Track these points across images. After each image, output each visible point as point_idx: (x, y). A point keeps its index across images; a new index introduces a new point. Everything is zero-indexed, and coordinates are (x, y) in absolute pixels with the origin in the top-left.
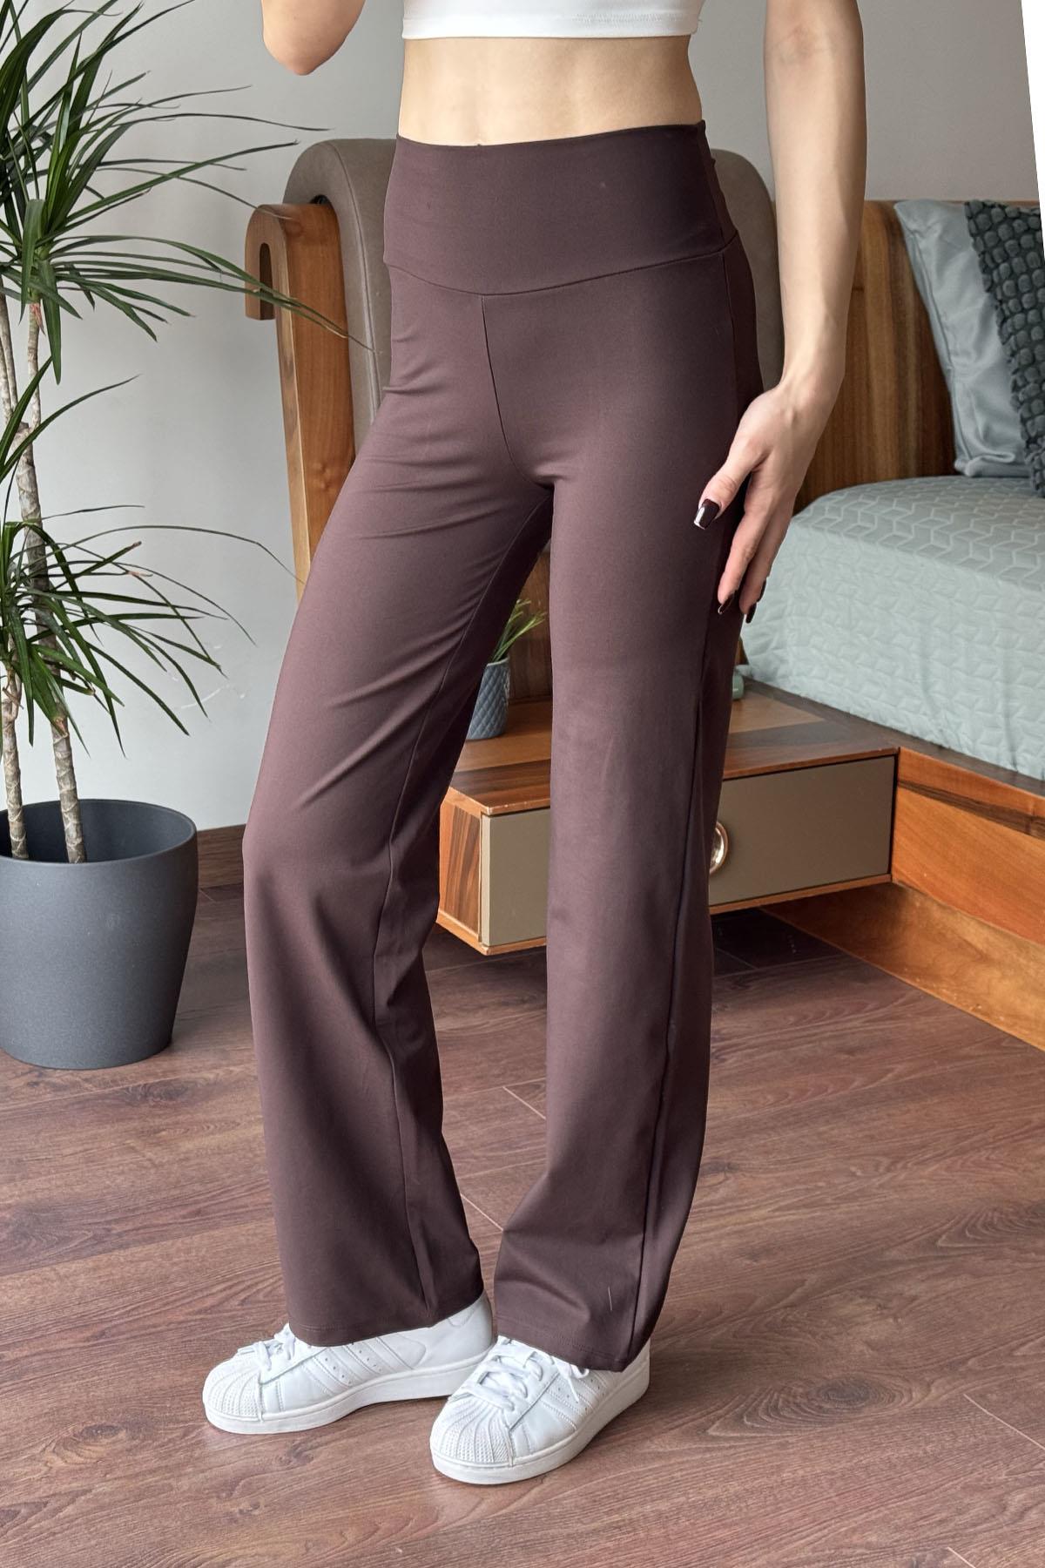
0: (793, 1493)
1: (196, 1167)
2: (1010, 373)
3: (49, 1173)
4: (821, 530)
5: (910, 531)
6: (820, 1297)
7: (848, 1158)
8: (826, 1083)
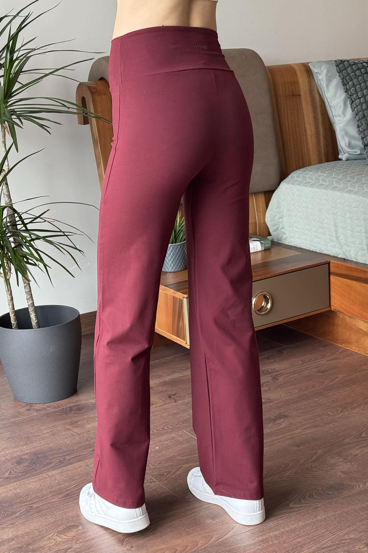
0: (322, 524)
1: (93, 433)
2: (356, 121)
3: (40, 440)
4: (294, 184)
5: (326, 182)
6: (323, 458)
7: (327, 409)
8: (315, 384)
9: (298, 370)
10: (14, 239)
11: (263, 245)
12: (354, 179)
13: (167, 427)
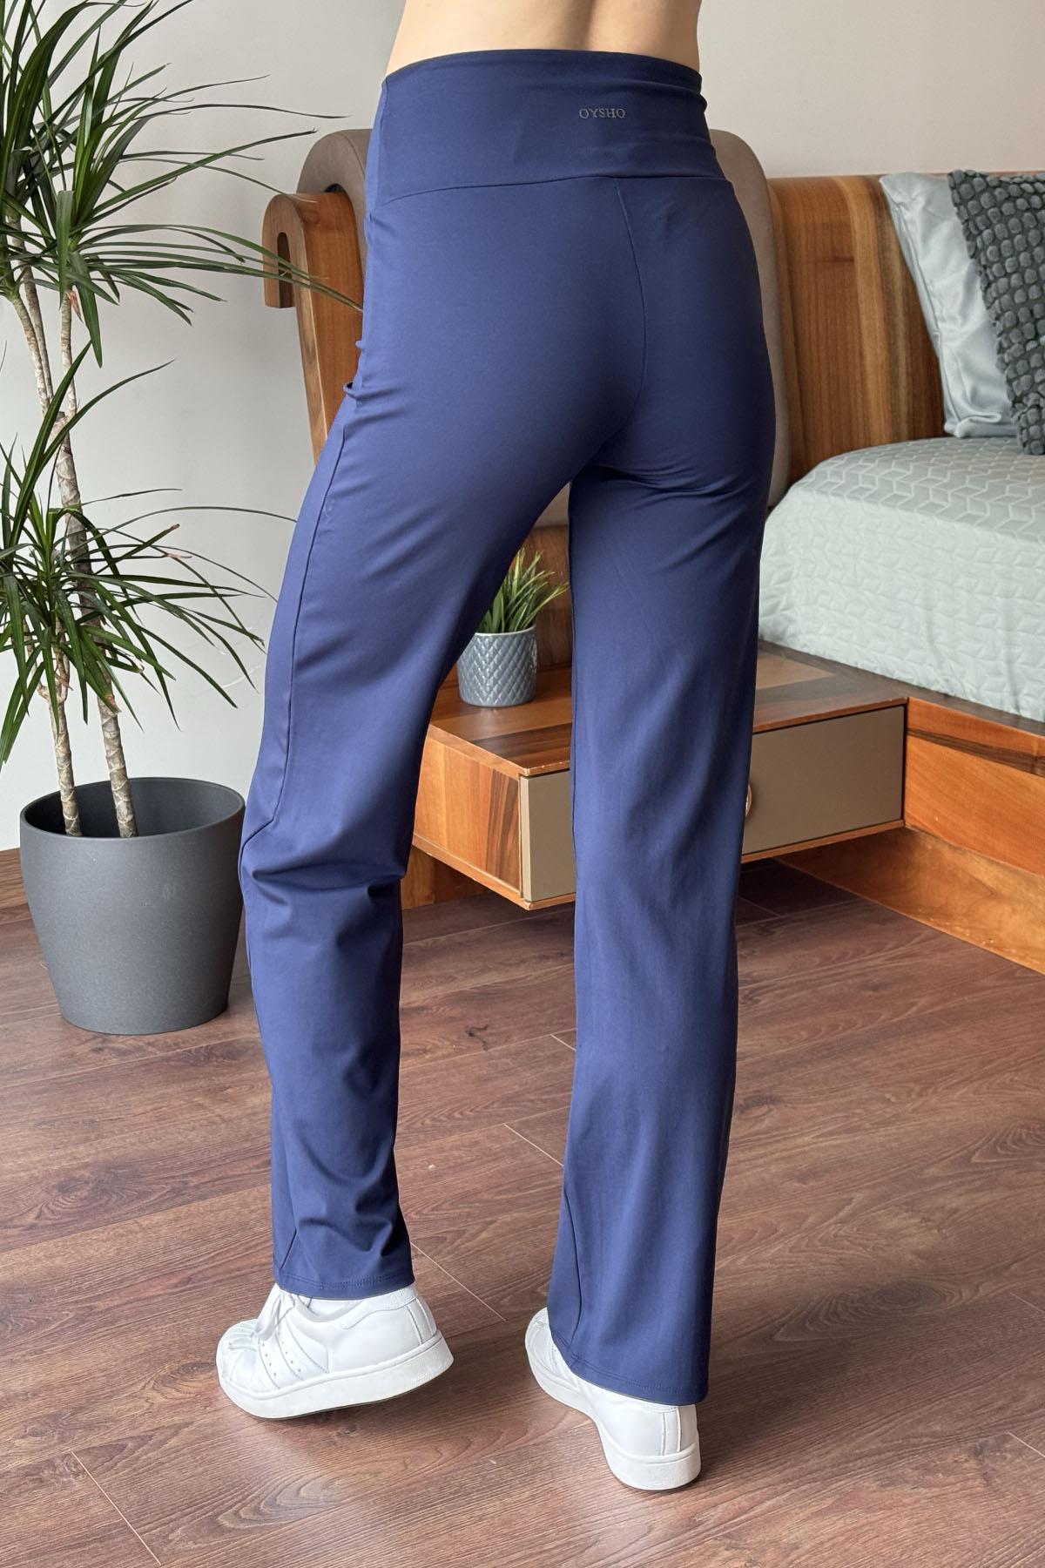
2: (995, 335)
4: (826, 493)
5: (910, 491)
6: (867, 1214)
7: (882, 1086)
8: (855, 1018)
9: (811, 980)
10: (81, 597)
12: (984, 487)
13: (461, 1113)
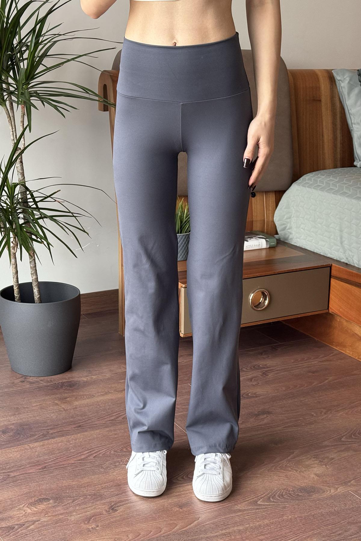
0: (287, 524)
1: (80, 411)
3: (28, 412)
4: (305, 186)
5: (336, 187)
6: (299, 458)
7: (311, 410)
8: (304, 383)
9: (289, 368)
11: (269, 243)
